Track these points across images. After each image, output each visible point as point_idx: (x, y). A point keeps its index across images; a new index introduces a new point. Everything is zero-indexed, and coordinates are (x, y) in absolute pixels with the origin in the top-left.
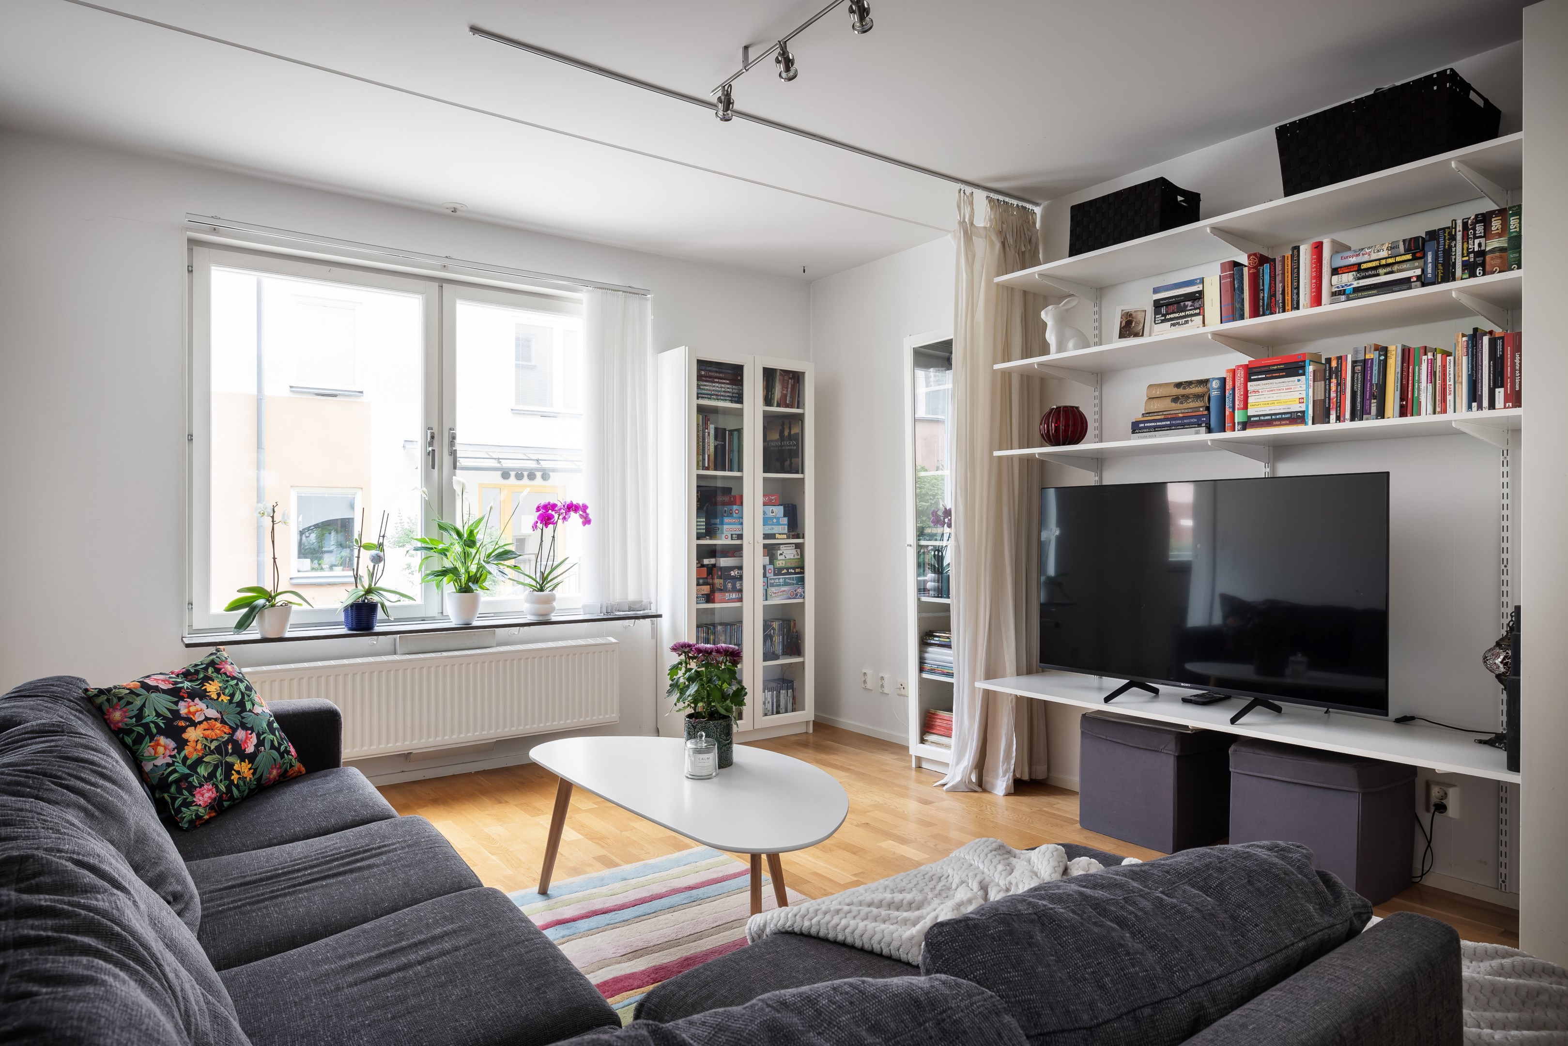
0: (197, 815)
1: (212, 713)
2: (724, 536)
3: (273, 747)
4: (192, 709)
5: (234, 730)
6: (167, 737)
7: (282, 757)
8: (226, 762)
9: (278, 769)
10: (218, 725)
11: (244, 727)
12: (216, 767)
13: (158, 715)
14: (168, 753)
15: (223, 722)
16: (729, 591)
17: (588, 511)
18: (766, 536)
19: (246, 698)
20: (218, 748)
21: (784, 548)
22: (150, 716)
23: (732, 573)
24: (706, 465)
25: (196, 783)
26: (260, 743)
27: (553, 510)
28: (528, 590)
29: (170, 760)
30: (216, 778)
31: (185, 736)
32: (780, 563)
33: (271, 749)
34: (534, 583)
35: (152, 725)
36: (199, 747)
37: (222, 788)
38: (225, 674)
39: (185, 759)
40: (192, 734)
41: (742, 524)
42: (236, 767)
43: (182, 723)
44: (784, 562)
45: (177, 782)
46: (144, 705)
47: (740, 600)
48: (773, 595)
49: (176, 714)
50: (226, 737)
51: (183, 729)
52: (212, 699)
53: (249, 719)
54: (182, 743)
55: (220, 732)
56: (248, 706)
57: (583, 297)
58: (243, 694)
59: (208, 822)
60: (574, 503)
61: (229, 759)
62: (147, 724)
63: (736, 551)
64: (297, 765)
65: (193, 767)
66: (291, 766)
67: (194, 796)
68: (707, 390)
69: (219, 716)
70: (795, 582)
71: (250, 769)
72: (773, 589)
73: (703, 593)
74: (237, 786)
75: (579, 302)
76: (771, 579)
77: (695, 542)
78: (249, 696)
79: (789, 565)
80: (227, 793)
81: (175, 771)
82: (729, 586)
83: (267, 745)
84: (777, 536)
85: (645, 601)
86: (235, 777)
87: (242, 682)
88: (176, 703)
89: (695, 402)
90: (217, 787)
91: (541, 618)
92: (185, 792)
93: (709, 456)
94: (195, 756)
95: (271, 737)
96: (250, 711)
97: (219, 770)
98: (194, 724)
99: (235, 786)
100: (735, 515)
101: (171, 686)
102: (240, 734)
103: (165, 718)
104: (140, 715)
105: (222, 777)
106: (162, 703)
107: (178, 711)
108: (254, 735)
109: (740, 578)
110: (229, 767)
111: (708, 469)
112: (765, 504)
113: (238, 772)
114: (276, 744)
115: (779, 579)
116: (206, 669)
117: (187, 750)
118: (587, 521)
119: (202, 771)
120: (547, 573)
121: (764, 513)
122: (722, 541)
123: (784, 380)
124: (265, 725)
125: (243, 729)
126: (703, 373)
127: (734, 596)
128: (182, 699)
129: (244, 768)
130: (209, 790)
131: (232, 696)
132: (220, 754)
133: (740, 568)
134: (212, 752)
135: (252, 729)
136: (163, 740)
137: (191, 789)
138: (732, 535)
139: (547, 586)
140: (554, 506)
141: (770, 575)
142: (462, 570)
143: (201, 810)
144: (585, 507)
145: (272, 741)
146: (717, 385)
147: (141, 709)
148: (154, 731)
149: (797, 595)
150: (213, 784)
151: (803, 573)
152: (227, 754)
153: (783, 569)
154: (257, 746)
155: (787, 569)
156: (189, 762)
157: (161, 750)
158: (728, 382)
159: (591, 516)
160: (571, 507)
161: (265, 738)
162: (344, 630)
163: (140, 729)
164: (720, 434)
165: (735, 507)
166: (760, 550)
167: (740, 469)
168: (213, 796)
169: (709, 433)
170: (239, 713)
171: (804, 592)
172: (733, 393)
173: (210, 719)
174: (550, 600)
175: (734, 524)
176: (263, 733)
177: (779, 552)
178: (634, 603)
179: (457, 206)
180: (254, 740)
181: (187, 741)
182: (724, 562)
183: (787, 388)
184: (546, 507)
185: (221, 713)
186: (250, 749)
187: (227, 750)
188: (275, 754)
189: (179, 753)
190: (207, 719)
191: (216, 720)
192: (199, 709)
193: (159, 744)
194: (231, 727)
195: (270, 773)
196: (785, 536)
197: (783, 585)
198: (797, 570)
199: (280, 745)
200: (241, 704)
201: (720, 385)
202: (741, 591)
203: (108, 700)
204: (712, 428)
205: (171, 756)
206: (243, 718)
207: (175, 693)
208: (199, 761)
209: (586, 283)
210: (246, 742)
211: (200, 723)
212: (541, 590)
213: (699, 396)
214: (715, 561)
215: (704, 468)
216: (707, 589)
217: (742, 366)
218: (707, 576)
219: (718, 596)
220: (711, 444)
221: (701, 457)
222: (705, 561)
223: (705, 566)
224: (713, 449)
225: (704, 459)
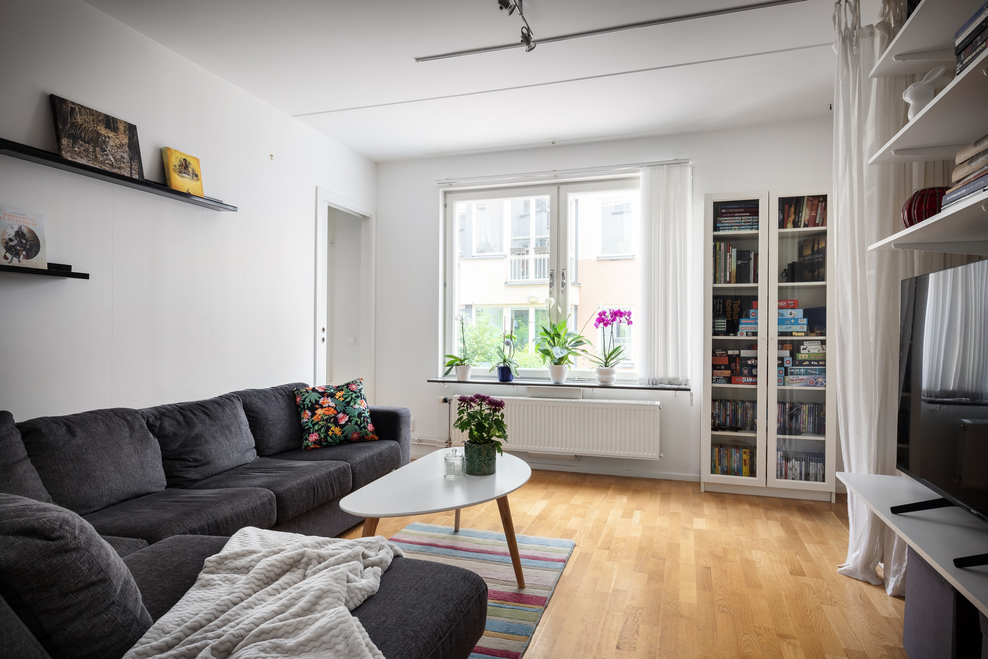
0: (307, 444)
1: (332, 404)
2: (741, 333)
3: (356, 423)
4: (325, 401)
5: (338, 413)
6: (309, 411)
7: (361, 429)
8: (328, 426)
9: (358, 434)
10: (333, 409)
11: (344, 412)
12: (323, 427)
13: (310, 401)
14: (307, 417)
15: (335, 409)
16: (745, 376)
17: (631, 316)
18: (781, 334)
19: (353, 401)
20: (327, 420)
21: (808, 344)
22: (307, 401)
23: (749, 362)
24: (728, 280)
25: (311, 432)
26: (350, 421)
27: (607, 315)
28: (598, 366)
29: (307, 420)
30: (321, 431)
31: (316, 412)
32: (803, 355)
33: (355, 424)
34: (601, 362)
35: (306, 405)
36: (320, 417)
37: (322, 436)
38: (350, 389)
39: (313, 421)
40: (319, 412)
41: (757, 324)
42: (332, 429)
43: (317, 406)
44: (807, 356)
45: (308, 429)
46: (307, 397)
47: (755, 383)
48: (790, 382)
49: (317, 402)
50: (333, 415)
51: (317, 409)
52: (335, 398)
53: (349, 409)
54: (314, 414)
55: (332, 412)
56: (352, 404)
57: (642, 174)
58: (352, 398)
59: (313, 449)
60: (622, 311)
61: (329, 425)
62: (305, 404)
63: (753, 346)
64: (371, 435)
65: (314, 425)
66: (367, 434)
67: (309, 436)
68: (728, 223)
69: (335, 406)
70: (817, 373)
71: (340, 431)
72: (791, 377)
73: (724, 375)
74: (331, 437)
75: (637, 178)
76: (790, 369)
77: (711, 338)
78: (355, 400)
79: (813, 358)
80: (324, 439)
81: (307, 425)
82: (746, 372)
83: (353, 422)
84: (794, 334)
85: (681, 378)
86: (330, 433)
87: (356, 393)
88: (320, 398)
89: (711, 234)
90: (320, 435)
91: (605, 384)
92: (307, 435)
93: (730, 273)
94: (316, 421)
95: (357, 419)
96: (352, 406)
97: (323, 428)
98: (322, 407)
99: (329, 436)
100: (751, 317)
101: (323, 391)
102: (341, 415)
103: (312, 403)
104: (304, 401)
105: (324, 431)
106: (314, 396)
107: (319, 401)
108: (348, 417)
109: (755, 366)
110: (329, 428)
111: (729, 282)
112: (780, 308)
113: (333, 431)
114: (359, 423)
115: (800, 369)
116: (344, 386)
117: (315, 418)
118: (630, 323)
119: (316, 427)
120: (609, 354)
121: (780, 314)
122: (738, 337)
123: (813, 204)
124: (356, 414)
125: (343, 413)
126: (724, 211)
127: (751, 380)
128: (323, 396)
129: (337, 430)
130: (315, 436)
131: (346, 398)
132: (326, 422)
133: (756, 358)
134: (323, 420)
135: (348, 414)
136: (307, 412)
137: (309, 433)
138: (747, 333)
139: (611, 362)
141: (788, 364)
143: (310, 443)
144: (629, 314)
145: (357, 422)
146: (738, 218)
147: (305, 398)
148: (306, 407)
149: (817, 383)
150: (318, 434)
151: (825, 365)
152: (330, 422)
153: (805, 361)
154: (347, 422)
155: (810, 361)
156: (313, 423)
157: (306, 415)
158: (748, 214)
160: (617, 314)
161: (353, 419)
162: (498, 381)
163: (302, 406)
164: (742, 255)
165: (750, 311)
166: (774, 345)
167: (756, 280)
168: (317, 438)
169: (731, 256)
170: (345, 407)
171: (825, 382)
172: (753, 222)
173: (330, 406)
174: (610, 373)
175: (750, 324)
176: (353, 417)
177: (802, 347)
178: (674, 379)
179: (553, 140)
180: (347, 419)
181: (316, 414)
182: (744, 353)
183: (817, 210)
185: (336, 405)
186: (343, 422)
187: (330, 420)
188: (357, 427)
189: (311, 418)
190: (329, 406)
191: (332, 407)
192: (329, 402)
193: (305, 413)
194: (338, 412)
195: (353, 435)
196: (803, 334)
197: (804, 375)
198: (821, 363)
199: (361, 423)
200: (348, 403)
201: (740, 218)
202: (756, 376)
203: (297, 393)
204: (734, 252)
205: (309, 419)
206: (346, 408)
207: (323, 394)
208: (317, 423)
209: (641, 165)
210: (341, 419)
211: (325, 407)
212: (606, 366)
213: (716, 229)
214: (736, 352)
215: (726, 282)
216: (727, 373)
217: (758, 201)
218: (727, 363)
219: (737, 379)
220: (733, 263)
221: (723, 274)
222: (730, 352)
223: (728, 356)
224: (734, 267)
225: (725, 276)
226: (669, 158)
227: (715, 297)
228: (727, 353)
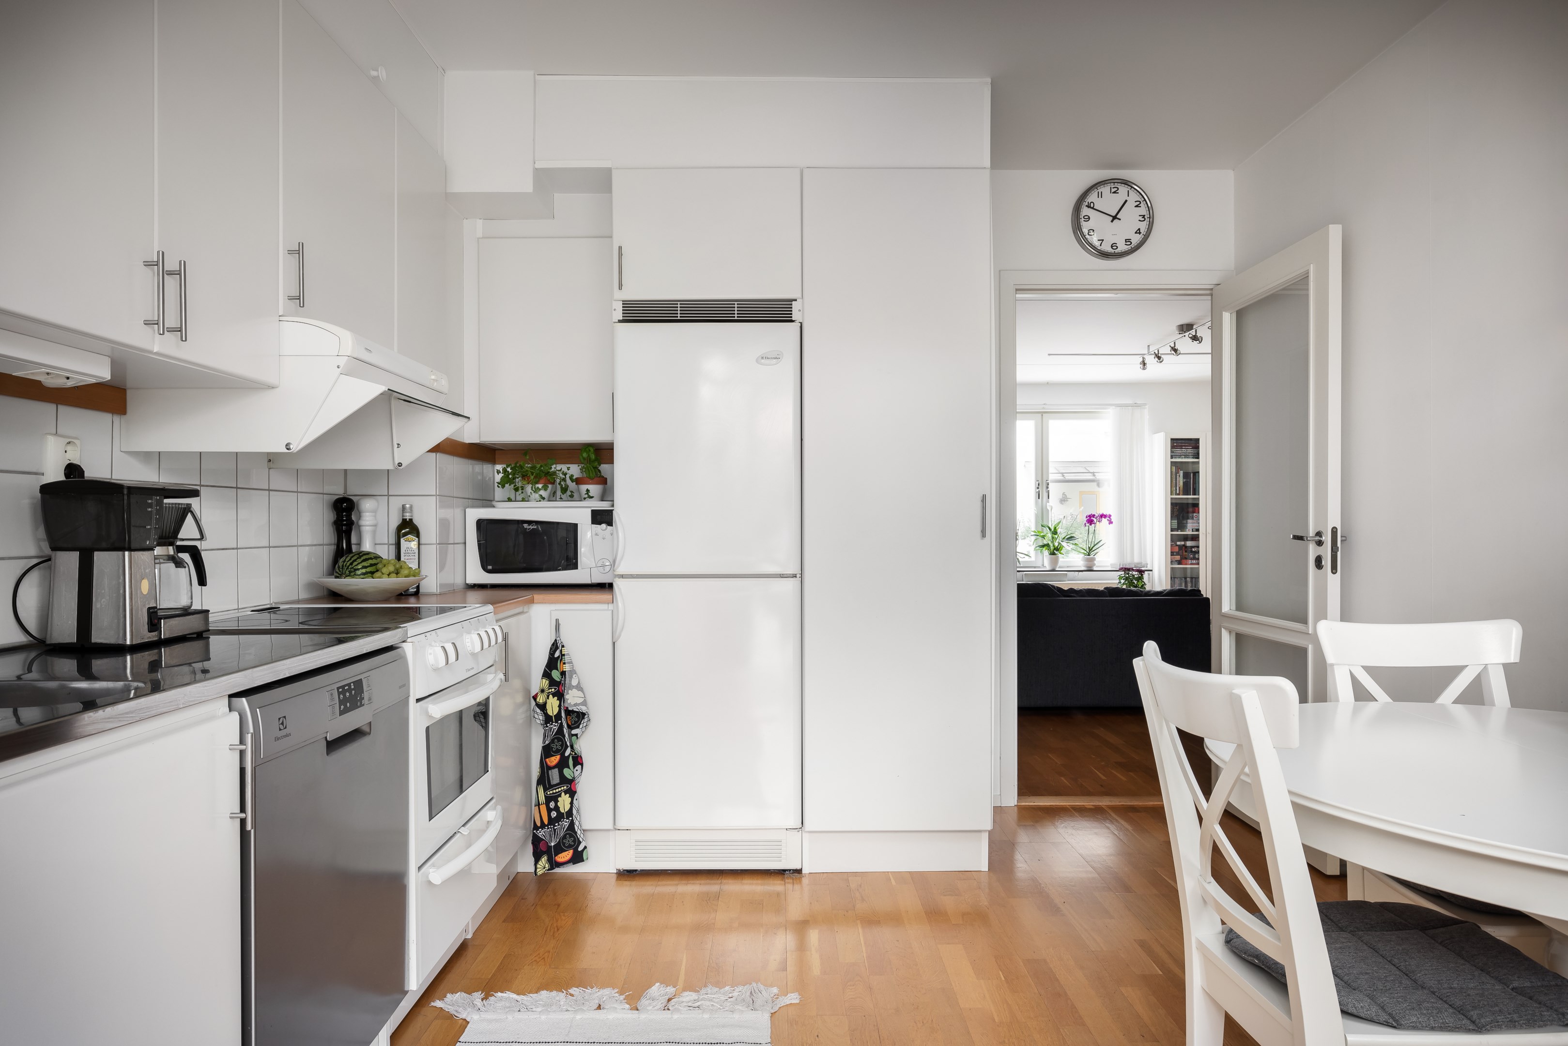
2: (1187, 530)
16: (1191, 559)
17: (1111, 518)
23: (1193, 550)
24: (1179, 492)
27: (1093, 517)
28: (1083, 555)
34: (1086, 552)
41: (1199, 523)
47: (1198, 564)
57: (1111, 412)
60: (1104, 514)
63: (1196, 538)
68: (1177, 453)
73: (1176, 559)
75: (1108, 413)
77: (1170, 533)
82: (1191, 556)
85: (1144, 563)
89: (1170, 460)
91: (1089, 569)
93: (1179, 488)
100: (1194, 518)
109: (1198, 552)
111: (1179, 494)
118: (1111, 522)
120: (1092, 546)
122: (1188, 532)
126: (1175, 444)
127: (1194, 561)
133: (1198, 547)
138: (1192, 529)
139: (1092, 553)
140: (1094, 516)
142: (1051, 545)
144: (1110, 516)
146: (1184, 450)
158: (1191, 447)
159: (1112, 520)
160: (1103, 516)
164: (1186, 475)
165: (1195, 514)
167: (1198, 494)
169: (1179, 476)
172: (1194, 453)
174: (1093, 560)
175: (1194, 523)
178: (1139, 563)
182: (1189, 543)
184: (1090, 516)
201: (1186, 450)
202: (1198, 559)
204: (1181, 473)
209: (1108, 404)
212: (1089, 555)
213: (1172, 457)
214: (1183, 543)
215: (1176, 494)
216: (1178, 558)
217: (1199, 439)
218: (1178, 551)
219: (1185, 561)
220: (1181, 481)
221: (1174, 488)
222: (1178, 543)
223: (1177, 545)
224: (1181, 484)
225: (1176, 489)
226: (1129, 401)
227: (1172, 504)
228: (1176, 544)
